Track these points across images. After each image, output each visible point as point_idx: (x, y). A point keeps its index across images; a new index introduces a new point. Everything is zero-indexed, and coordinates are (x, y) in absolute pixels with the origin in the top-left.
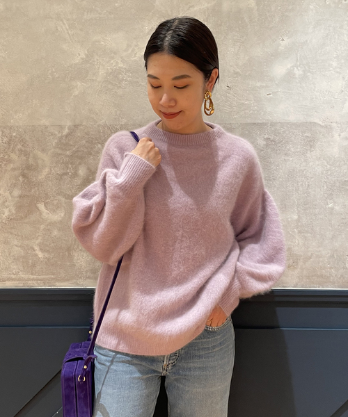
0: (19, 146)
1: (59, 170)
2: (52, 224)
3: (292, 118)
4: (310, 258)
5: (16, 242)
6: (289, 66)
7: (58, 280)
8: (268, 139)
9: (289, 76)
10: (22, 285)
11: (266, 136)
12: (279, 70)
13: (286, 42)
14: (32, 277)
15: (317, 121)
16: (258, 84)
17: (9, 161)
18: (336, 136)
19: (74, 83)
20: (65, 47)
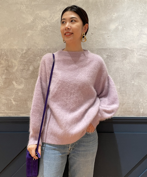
0: (5, 57)
1: (21, 68)
2: (19, 90)
3: (118, 47)
4: (125, 104)
5: (4, 97)
6: (117, 25)
7: (21, 113)
8: (108, 55)
9: (117, 29)
10: (6, 115)
11: (107, 54)
12: (113, 27)
13: (115, 15)
14: (10, 112)
15: (128, 48)
16: (104, 32)
17: (1, 64)
18: (135, 54)
19: (28, 31)
20: (24, 16)
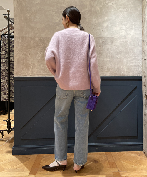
0: (43, 42)
3: (108, 36)
4: (112, 69)
5: (42, 65)
6: (107, 24)
8: (103, 41)
9: (107, 26)
12: (105, 25)
13: (107, 18)
14: (46, 74)
15: (114, 37)
16: (100, 28)
17: (40, 45)
18: (118, 40)
19: (56, 27)
20: (54, 18)
